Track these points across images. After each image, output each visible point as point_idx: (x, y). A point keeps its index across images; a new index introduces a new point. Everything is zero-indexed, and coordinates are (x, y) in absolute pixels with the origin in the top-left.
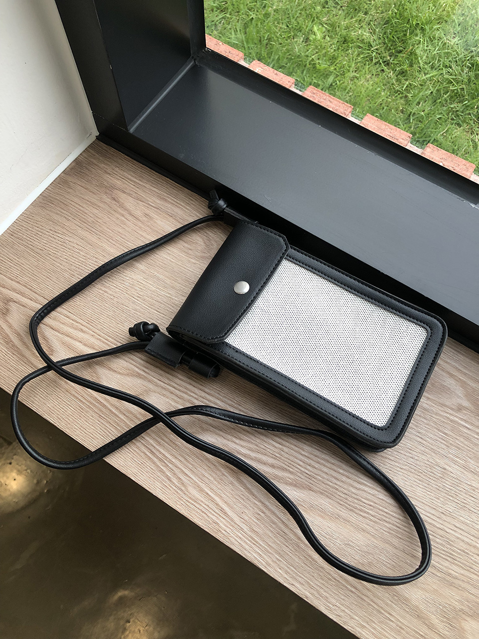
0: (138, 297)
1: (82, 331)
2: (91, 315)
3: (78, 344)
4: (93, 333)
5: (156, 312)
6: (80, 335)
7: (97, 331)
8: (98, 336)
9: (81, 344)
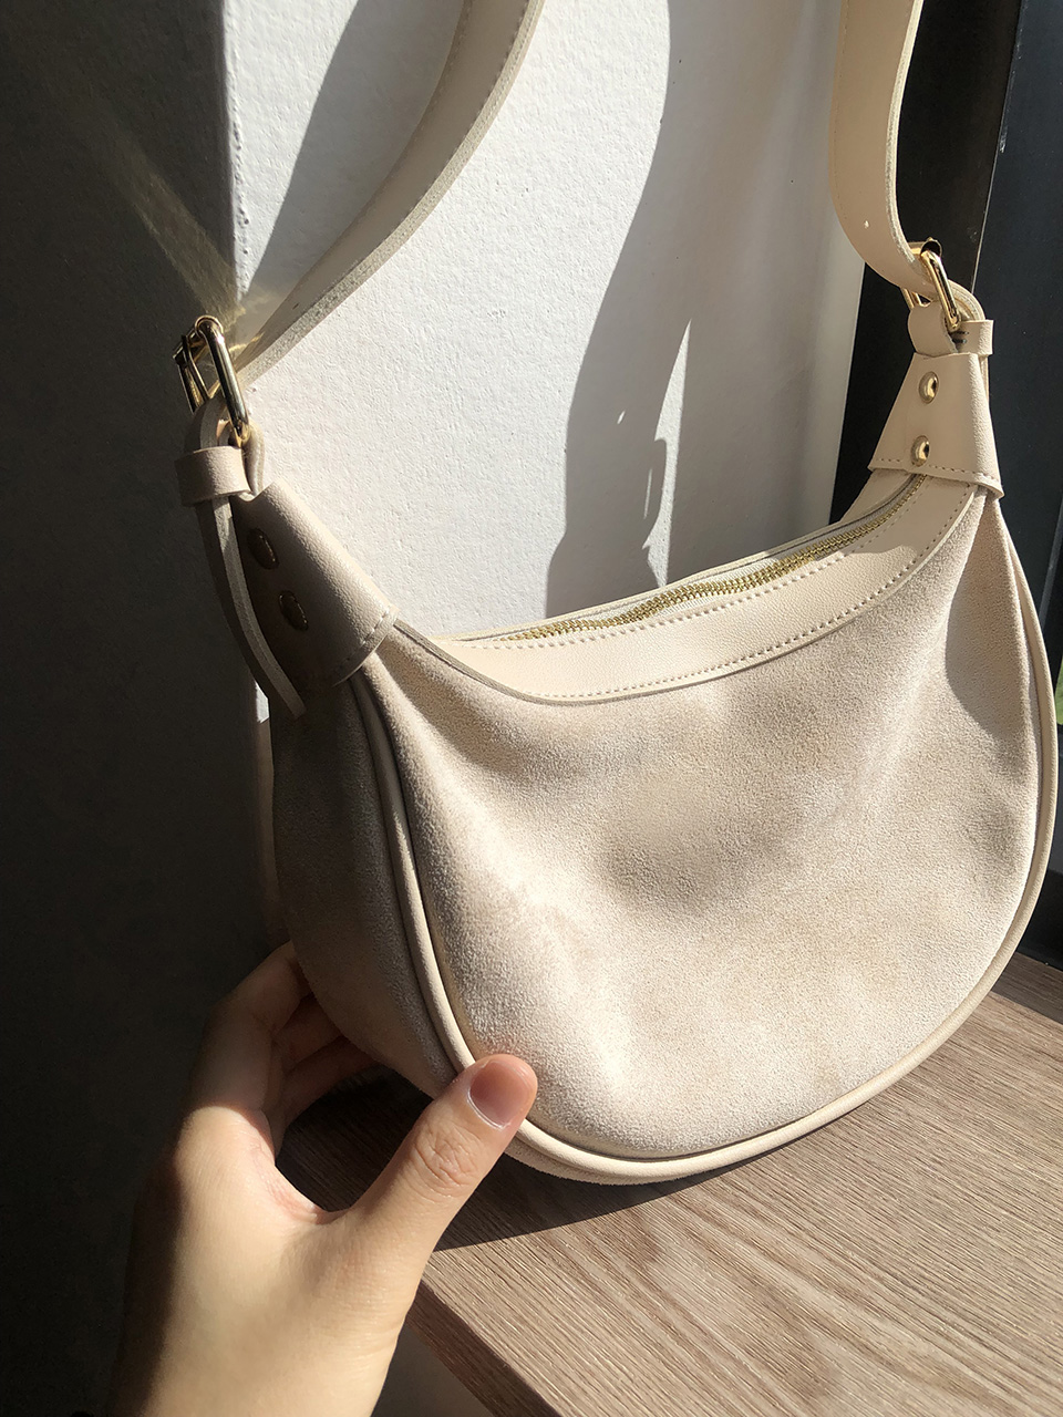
0: (935, 1161)
1: (755, 1213)
2: (784, 1178)
3: (743, 1247)
4: (792, 1228)
5: (1005, 1213)
6: (750, 1224)
7: (807, 1225)
8: (809, 1238)
9: (752, 1250)
